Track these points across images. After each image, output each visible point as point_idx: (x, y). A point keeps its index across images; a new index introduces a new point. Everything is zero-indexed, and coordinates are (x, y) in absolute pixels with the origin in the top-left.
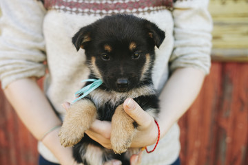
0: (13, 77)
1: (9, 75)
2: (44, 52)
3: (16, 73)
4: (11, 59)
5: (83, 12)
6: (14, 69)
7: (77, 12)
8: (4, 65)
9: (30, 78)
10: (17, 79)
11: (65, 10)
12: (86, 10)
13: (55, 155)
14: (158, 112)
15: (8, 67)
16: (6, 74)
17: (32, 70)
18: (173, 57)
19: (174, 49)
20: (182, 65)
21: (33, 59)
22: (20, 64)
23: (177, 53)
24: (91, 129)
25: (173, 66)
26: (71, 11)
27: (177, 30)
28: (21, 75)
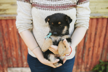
0: (23, 30)
1: (22, 29)
2: (32, 20)
3: (24, 28)
4: (23, 23)
5: (46, 9)
6: (24, 27)
7: (44, 9)
8: (20, 26)
9: (28, 29)
10: (25, 30)
11: (40, 9)
12: (47, 9)
13: (35, 55)
14: (71, 44)
15: (22, 26)
16: (21, 28)
17: (29, 27)
18: (76, 23)
19: (76, 20)
20: (79, 26)
21: (29, 23)
22: (26, 25)
23: (77, 22)
24: (50, 47)
25: (76, 26)
26: (42, 9)
27: (78, 14)
28: (26, 29)
